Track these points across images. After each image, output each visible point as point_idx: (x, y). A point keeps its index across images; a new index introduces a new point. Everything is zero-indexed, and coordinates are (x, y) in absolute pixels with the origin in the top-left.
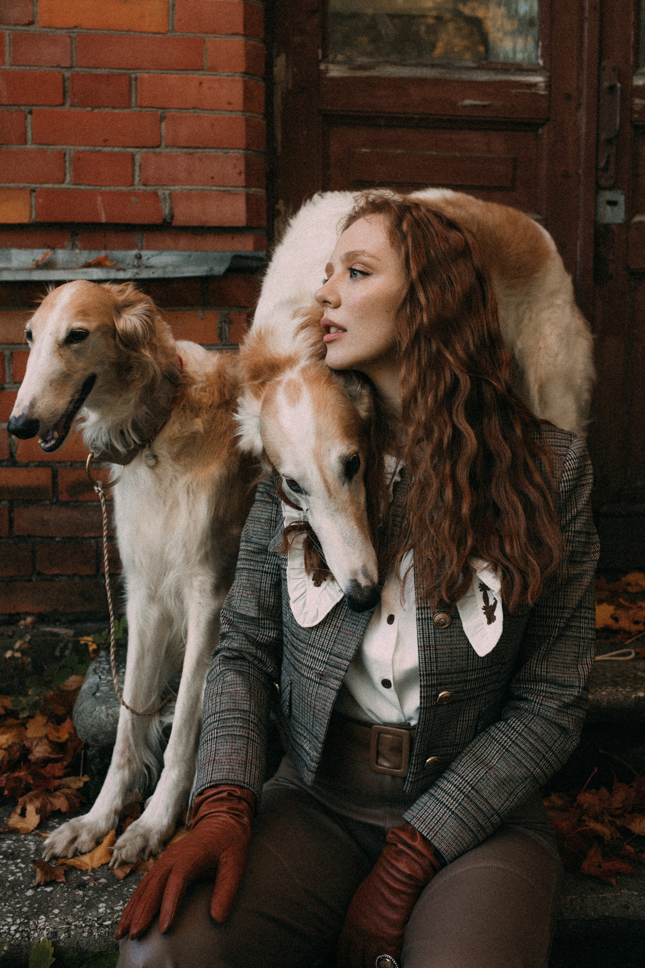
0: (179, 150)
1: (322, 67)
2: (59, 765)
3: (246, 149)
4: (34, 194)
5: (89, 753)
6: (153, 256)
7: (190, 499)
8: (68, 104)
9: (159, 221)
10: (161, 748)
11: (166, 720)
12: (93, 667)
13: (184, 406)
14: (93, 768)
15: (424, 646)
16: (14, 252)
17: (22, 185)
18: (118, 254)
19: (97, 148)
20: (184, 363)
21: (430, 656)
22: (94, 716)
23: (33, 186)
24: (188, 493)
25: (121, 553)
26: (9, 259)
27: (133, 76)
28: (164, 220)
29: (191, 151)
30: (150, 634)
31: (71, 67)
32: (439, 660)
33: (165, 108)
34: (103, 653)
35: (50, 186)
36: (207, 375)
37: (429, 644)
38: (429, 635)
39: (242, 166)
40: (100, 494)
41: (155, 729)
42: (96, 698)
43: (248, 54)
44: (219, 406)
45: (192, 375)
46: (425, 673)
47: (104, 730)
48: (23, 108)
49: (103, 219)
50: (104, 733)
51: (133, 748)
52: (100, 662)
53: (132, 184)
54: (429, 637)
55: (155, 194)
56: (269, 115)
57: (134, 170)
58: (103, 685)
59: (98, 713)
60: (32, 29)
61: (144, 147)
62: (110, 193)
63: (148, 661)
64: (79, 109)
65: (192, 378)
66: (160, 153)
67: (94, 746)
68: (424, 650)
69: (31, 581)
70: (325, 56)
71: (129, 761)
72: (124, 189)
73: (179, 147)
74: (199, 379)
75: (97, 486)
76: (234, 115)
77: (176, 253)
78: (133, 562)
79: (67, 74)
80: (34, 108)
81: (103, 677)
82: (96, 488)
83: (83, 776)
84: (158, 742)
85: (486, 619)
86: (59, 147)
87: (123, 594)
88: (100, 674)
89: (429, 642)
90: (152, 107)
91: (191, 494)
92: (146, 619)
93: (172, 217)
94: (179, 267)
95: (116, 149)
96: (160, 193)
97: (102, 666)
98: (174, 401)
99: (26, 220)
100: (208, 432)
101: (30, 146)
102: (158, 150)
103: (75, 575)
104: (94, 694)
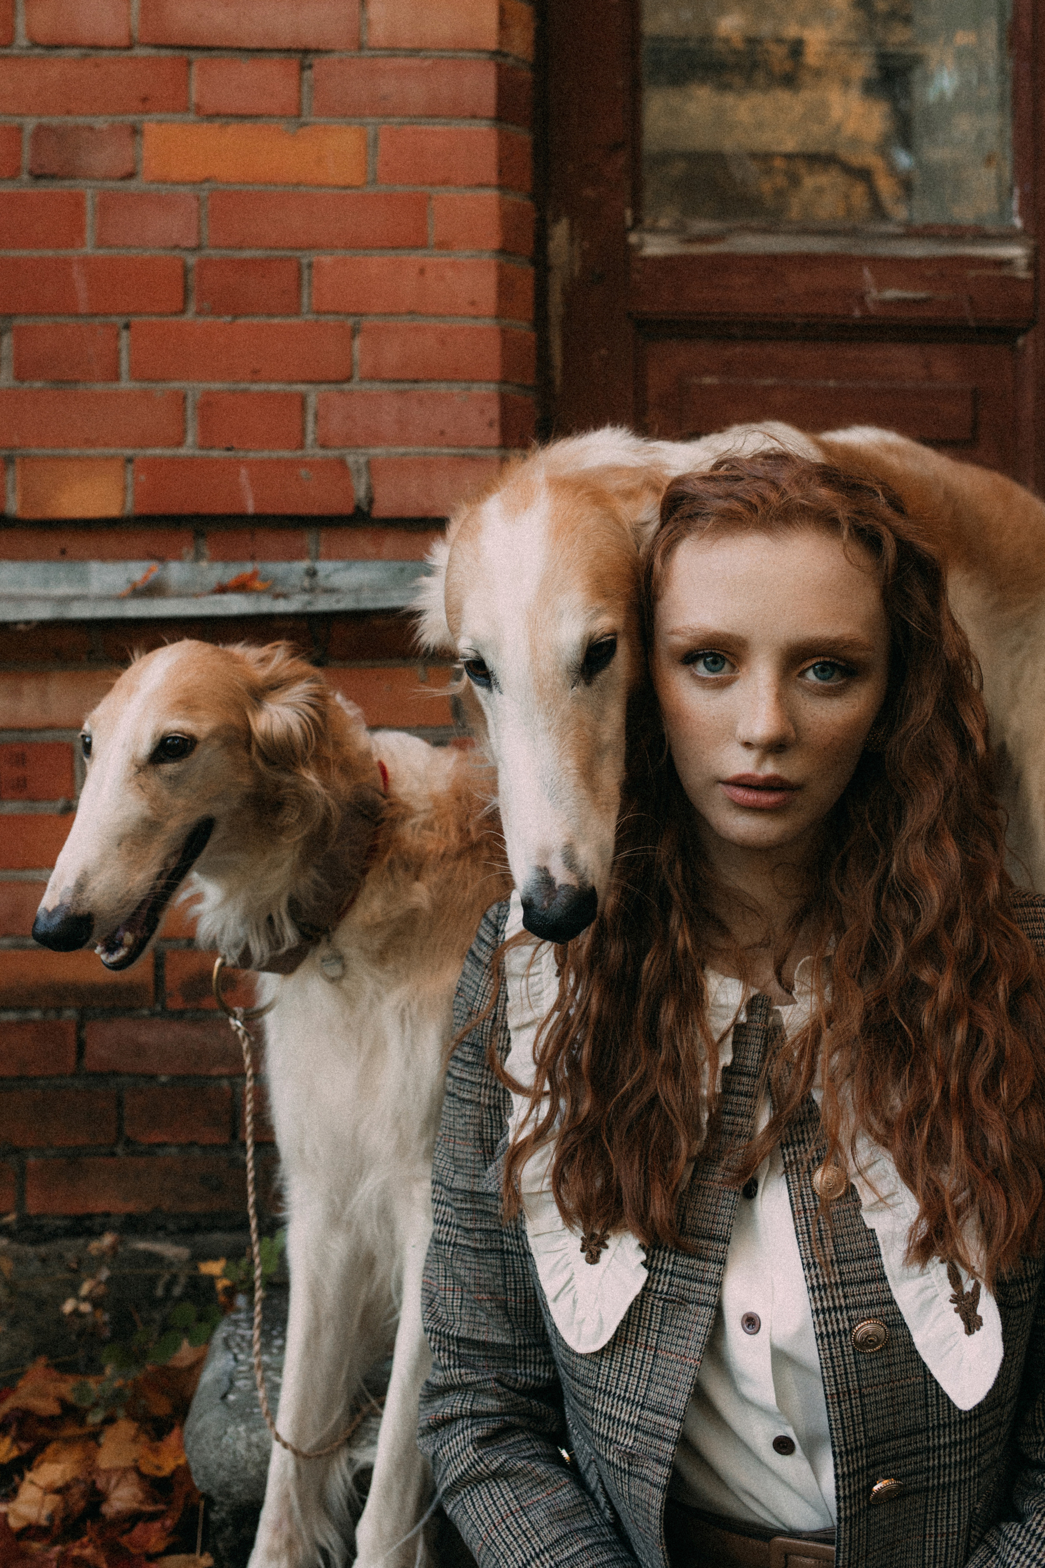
0: (385, 386)
1: (633, 238)
2: (157, 1525)
3: (504, 381)
4: (130, 467)
5: (213, 1516)
6: (336, 570)
7: (407, 1034)
8: (192, 307)
9: (348, 510)
10: (352, 1515)
11: (362, 1457)
12: (224, 1335)
13: (391, 862)
14: (220, 1545)
15: (838, 1394)
16: (95, 567)
17: (112, 451)
18: (277, 568)
19: (243, 386)
20: (390, 777)
21: (852, 1412)
22: (223, 1446)
23: (129, 452)
24: (403, 1021)
25: (277, 1134)
26: (84, 579)
27: (305, 261)
28: (358, 508)
29: (407, 386)
30: (330, 1289)
31: (198, 248)
32: (869, 1416)
33: (362, 315)
34: (241, 1301)
35: (158, 451)
36: (435, 799)
37: (848, 1387)
38: (845, 1369)
39: (494, 411)
40: (240, 1033)
41: (340, 1479)
42: (228, 1406)
43: (504, 217)
44: (459, 856)
45: (404, 799)
46: (843, 1449)
47: (243, 1476)
48: (114, 319)
49: (250, 508)
50: (242, 1481)
51: (297, 1514)
52: (236, 1323)
53: (301, 446)
54: (846, 1373)
55: (342, 462)
56: (541, 321)
57: (304, 423)
58: (241, 1375)
59: (231, 1441)
60: (132, 185)
61: (321, 382)
62: (262, 462)
63: (328, 1340)
64: (210, 319)
65: (406, 807)
66: (351, 393)
67: (222, 1503)
68: (839, 1402)
69: (113, 1154)
70: (638, 221)
71: (290, 1543)
72: (286, 454)
73: (383, 380)
74: (420, 807)
75: (235, 1018)
76: (481, 324)
77: (379, 564)
78: (301, 1151)
79: (191, 260)
80: (135, 320)
81: (241, 1357)
82: (232, 1021)
83: (202, 1554)
84: (344, 1503)
85: (962, 1322)
86: (175, 385)
87: (280, 1209)
88: (236, 1351)
89: (847, 1383)
90: (337, 313)
91: (408, 1025)
92: (323, 1262)
93: (371, 501)
94: (382, 590)
95: (274, 387)
96: (350, 459)
97: (240, 1332)
98: (372, 852)
99: (114, 511)
100: (439, 907)
101: (126, 384)
102: (346, 387)
103: (192, 1144)
104: (224, 1397)
